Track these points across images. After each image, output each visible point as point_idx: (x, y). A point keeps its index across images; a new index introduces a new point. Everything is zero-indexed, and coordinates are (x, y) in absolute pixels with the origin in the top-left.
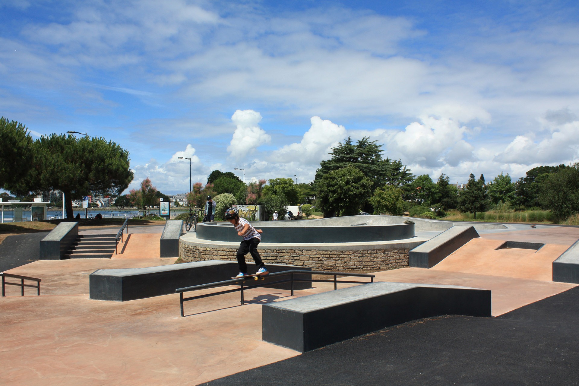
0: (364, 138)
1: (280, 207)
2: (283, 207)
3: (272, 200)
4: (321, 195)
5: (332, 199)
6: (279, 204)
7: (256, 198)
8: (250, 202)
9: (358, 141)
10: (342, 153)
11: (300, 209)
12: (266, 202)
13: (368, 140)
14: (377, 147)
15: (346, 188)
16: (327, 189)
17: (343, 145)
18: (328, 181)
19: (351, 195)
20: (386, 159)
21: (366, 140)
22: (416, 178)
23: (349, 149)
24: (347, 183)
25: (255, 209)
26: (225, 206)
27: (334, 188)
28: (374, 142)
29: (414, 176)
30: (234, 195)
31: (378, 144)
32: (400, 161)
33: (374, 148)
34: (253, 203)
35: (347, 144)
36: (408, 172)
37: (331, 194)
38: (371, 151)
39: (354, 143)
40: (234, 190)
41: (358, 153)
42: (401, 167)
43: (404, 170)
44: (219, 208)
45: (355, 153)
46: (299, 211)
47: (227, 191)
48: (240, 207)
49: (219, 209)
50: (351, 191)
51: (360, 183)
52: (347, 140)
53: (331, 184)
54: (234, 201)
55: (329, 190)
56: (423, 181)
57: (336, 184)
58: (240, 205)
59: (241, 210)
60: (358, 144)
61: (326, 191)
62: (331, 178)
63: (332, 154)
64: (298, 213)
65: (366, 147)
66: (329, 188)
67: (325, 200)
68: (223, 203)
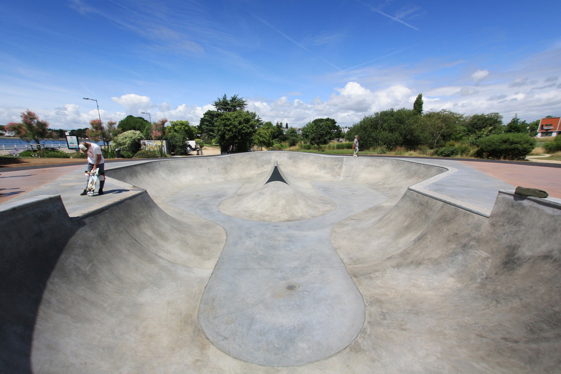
0: (235, 95)
1: (183, 142)
2: (185, 142)
3: (175, 137)
4: (219, 134)
5: (228, 136)
6: (181, 140)
7: (162, 135)
8: (156, 138)
9: (231, 98)
10: (221, 105)
11: (197, 143)
12: (170, 138)
13: (237, 97)
14: (243, 102)
15: (240, 127)
16: (224, 128)
17: (221, 100)
18: (224, 122)
19: (243, 133)
20: (247, 111)
21: (236, 96)
22: (264, 123)
23: (226, 103)
24: (240, 123)
25: (162, 144)
26: (134, 141)
27: (229, 128)
28: (242, 98)
29: (264, 122)
30: (142, 132)
31: (244, 100)
32: (255, 113)
33: (241, 102)
34: (159, 139)
35: (224, 99)
36: (260, 120)
37: (227, 132)
38: (240, 105)
39: (229, 99)
40: (141, 128)
41: (232, 105)
42: (255, 116)
43: (258, 118)
44: (128, 142)
45: (230, 105)
46: (196, 144)
47: (135, 129)
48: (148, 142)
49: (128, 144)
50: (243, 130)
51: (250, 124)
52: (224, 96)
53: (227, 124)
54: (141, 137)
55: (226, 129)
56: (268, 125)
57: (231, 124)
58: (148, 141)
59: (149, 144)
60: (231, 99)
61: (224, 130)
62: (226, 119)
63: (214, 106)
64: (195, 145)
65: (236, 101)
66: (225, 128)
67: (222, 137)
68: (131, 138)
